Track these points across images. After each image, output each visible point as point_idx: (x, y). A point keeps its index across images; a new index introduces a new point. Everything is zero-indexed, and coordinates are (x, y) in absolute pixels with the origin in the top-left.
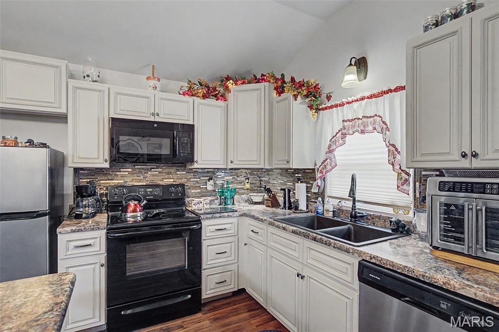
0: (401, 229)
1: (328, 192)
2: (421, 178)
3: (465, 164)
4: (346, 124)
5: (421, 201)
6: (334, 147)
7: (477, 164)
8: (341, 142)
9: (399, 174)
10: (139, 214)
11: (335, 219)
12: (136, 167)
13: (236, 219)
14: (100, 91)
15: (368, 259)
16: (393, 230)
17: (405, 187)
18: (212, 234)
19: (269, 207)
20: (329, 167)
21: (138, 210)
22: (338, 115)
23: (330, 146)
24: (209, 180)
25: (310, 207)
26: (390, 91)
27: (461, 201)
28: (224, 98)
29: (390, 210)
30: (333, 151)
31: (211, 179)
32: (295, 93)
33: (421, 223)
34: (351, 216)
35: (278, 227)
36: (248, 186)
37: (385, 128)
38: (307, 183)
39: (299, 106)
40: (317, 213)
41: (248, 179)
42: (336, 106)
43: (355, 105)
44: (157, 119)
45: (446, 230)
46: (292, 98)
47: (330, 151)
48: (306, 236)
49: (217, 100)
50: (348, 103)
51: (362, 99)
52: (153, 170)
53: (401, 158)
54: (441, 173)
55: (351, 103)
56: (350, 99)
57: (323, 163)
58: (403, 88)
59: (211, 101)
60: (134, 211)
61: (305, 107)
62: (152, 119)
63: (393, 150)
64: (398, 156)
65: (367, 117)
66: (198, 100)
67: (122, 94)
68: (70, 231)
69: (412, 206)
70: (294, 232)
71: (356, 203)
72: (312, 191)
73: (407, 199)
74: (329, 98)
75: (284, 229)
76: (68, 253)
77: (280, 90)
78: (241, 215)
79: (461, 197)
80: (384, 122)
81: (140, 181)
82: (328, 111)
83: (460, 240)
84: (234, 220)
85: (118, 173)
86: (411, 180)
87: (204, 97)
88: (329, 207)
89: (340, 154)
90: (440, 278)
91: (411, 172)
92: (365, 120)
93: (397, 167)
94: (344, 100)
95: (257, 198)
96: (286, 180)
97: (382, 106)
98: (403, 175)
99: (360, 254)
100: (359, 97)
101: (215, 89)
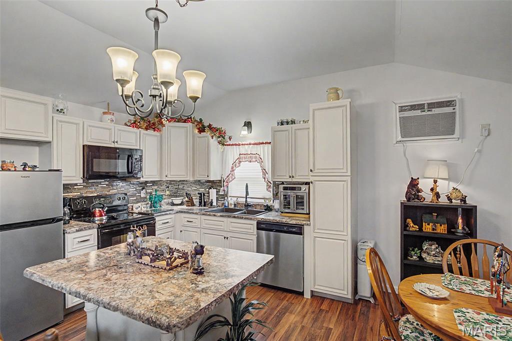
0: (268, 209)
1: (229, 194)
2: (276, 185)
3: (290, 180)
4: (242, 156)
5: (276, 196)
6: (234, 168)
7: (294, 180)
8: (238, 165)
9: (267, 183)
10: (104, 218)
11: (236, 208)
12: (90, 181)
13: (174, 215)
14: (76, 124)
15: (260, 220)
16: (265, 209)
17: (270, 189)
18: (160, 226)
19: (189, 206)
20: (231, 179)
21: (104, 215)
22: (236, 150)
23: (232, 168)
24: (142, 189)
25: (218, 204)
26: (263, 143)
27: (289, 194)
28: (159, 130)
29: (263, 201)
30: (233, 171)
31: (143, 188)
32: (213, 135)
33: (276, 205)
34: (245, 206)
35: (209, 215)
36: (168, 193)
37: (261, 161)
38: (217, 189)
39: (214, 142)
40: (225, 206)
41: (168, 187)
42: (236, 145)
43: (246, 146)
44: (116, 146)
45: (285, 205)
46: (210, 138)
47: (233, 170)
48: (229, 217)
49: (154, 131)
50: (242, 145)
51: (250, 144)
52: (102, 183)
53: (269, 176)
54: (283, 183)
55: (244, 145)
56: (243, 143)
57: (227, 177)
58: (270, 143)
59: (151, 132)
60: (101, 215)
61: (216, 143)
62: (112, 146)
63: (264, 172)
64: (266, 175)
65: (252, 154)
66: (143, 131)
67: (93, 127)
68: (75, 231)
69: (272, 198)
70: (221, 216)
71: (248, 199)
72: (220, 193)
73: (270, 195)
74: (230, 139)
75: (214, 215)
76: (74, 247)
77: (202, 130)
78: (177, 213)
79: (289, 192)
80: (261, 158)
81: (92, 193)
82: (230, 147)
83: (289, 208)
84: (172, 216)
85: (75, 187)
86: (272, 186)
87: (147, 129)
88: (231, 202)
89: (237, 171)
90: (284, 220)
91: (272, 182)
92: (252, 155)
93: (266, 180)
94: (241, 143)
95: (177, 201)
96: (198, 187)
97: (259, 150)
98: (269, 183)
99: (256, 218)
100: (248, 142)
101: (154, 124)
